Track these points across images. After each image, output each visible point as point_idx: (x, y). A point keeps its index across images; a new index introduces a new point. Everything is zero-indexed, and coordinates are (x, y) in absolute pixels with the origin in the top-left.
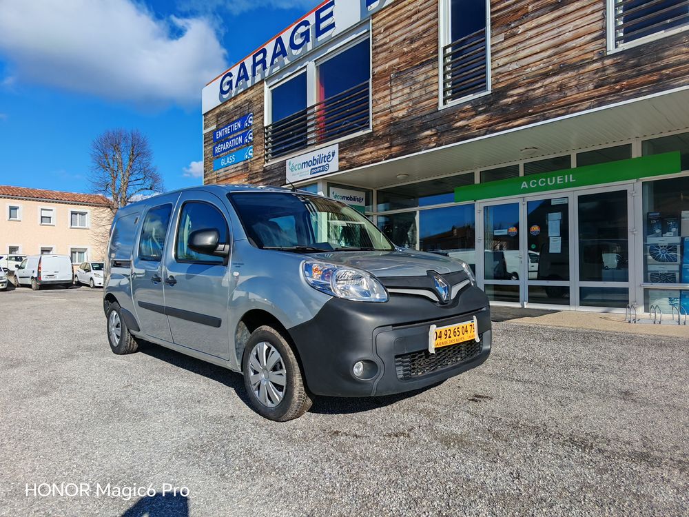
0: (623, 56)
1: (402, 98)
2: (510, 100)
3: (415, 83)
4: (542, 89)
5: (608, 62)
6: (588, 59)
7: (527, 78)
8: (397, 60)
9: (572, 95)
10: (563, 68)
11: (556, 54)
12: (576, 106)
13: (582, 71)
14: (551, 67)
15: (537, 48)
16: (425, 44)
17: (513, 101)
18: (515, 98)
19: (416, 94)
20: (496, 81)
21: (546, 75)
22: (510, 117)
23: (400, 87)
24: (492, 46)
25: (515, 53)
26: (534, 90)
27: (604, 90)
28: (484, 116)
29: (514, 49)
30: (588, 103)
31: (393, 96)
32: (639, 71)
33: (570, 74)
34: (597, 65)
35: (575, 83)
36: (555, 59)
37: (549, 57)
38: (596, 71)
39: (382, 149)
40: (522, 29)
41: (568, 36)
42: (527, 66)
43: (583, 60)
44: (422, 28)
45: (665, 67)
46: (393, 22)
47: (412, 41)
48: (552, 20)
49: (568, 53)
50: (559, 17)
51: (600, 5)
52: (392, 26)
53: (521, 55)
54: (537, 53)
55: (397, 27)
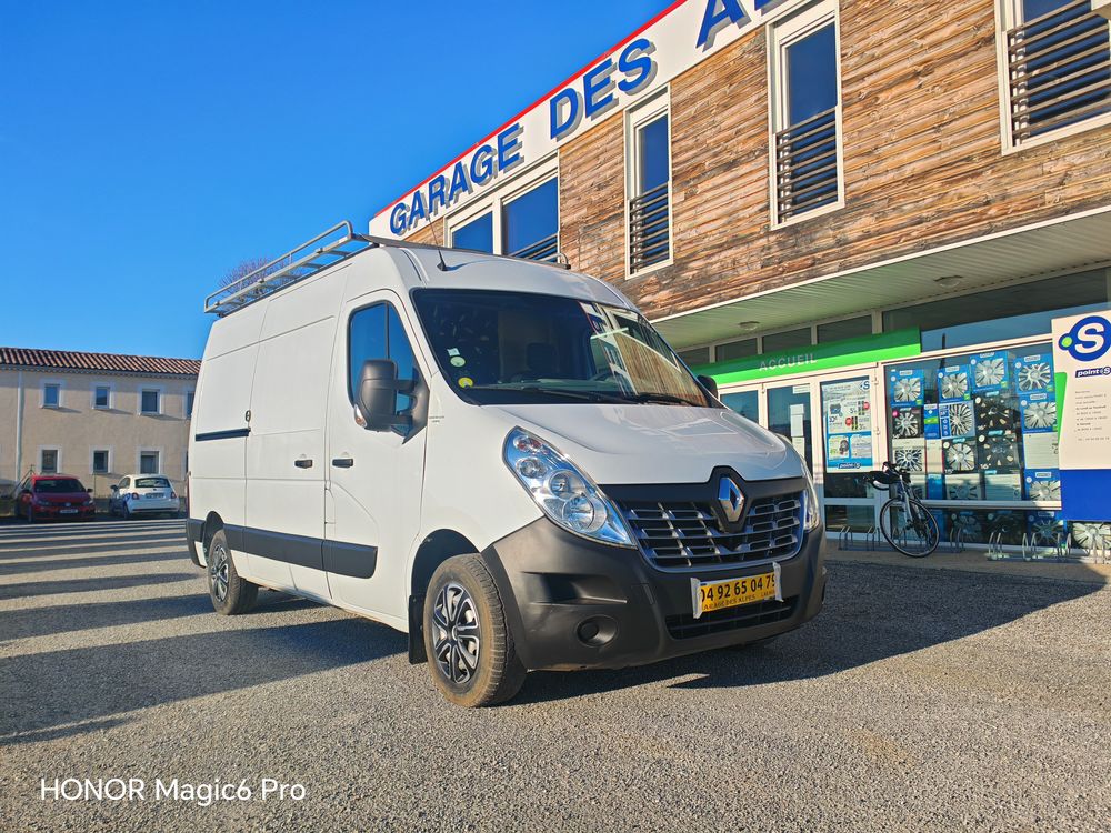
0: (783, 234)
1: (590, 261)
2: (691, 273)
3: (603, 242)
4: (718, 264)
5: (772, 238)
6: (756, 233)
7: (706, 249)
8: (584, 211)
9: (743, 273)
10: (736, 241)
11: (729, 223)
13: (751, 246)
14: (725, 240)
15: (713, 215)
16: (612, 194)
17: (693, 276)
18: (695, 272)
19: (604, 257)
20: (678, 249)
21: (722, 247)
22: (691, 295)
23: (589, 246)
24: (674, 206)
25: (695, 217)
26: (712, 264)
27: (769, 271)
28: (667, 291)
29: (693, 212)
30: (756, 285)
31: (582, 257)
32: (797, 252)
33: (742, 248)
34: (763, 242)
35: (745, 260)
36: (728, 230)
37: (724, 225)
38: (764, 248)
40: (699, 189)
41: (740, 203)
42: (705, 235)
43: (752, 234)
44: (609, 173)
45: (818, 250)
46: (581, 161)
47: (600, 188)
48: (726, 183)
49: (739, 224)
50: (732, 181)
51: (764, 172)
52: (579, 166)
53: (701, 220)
54: (713, 220)
55: (584, 168)
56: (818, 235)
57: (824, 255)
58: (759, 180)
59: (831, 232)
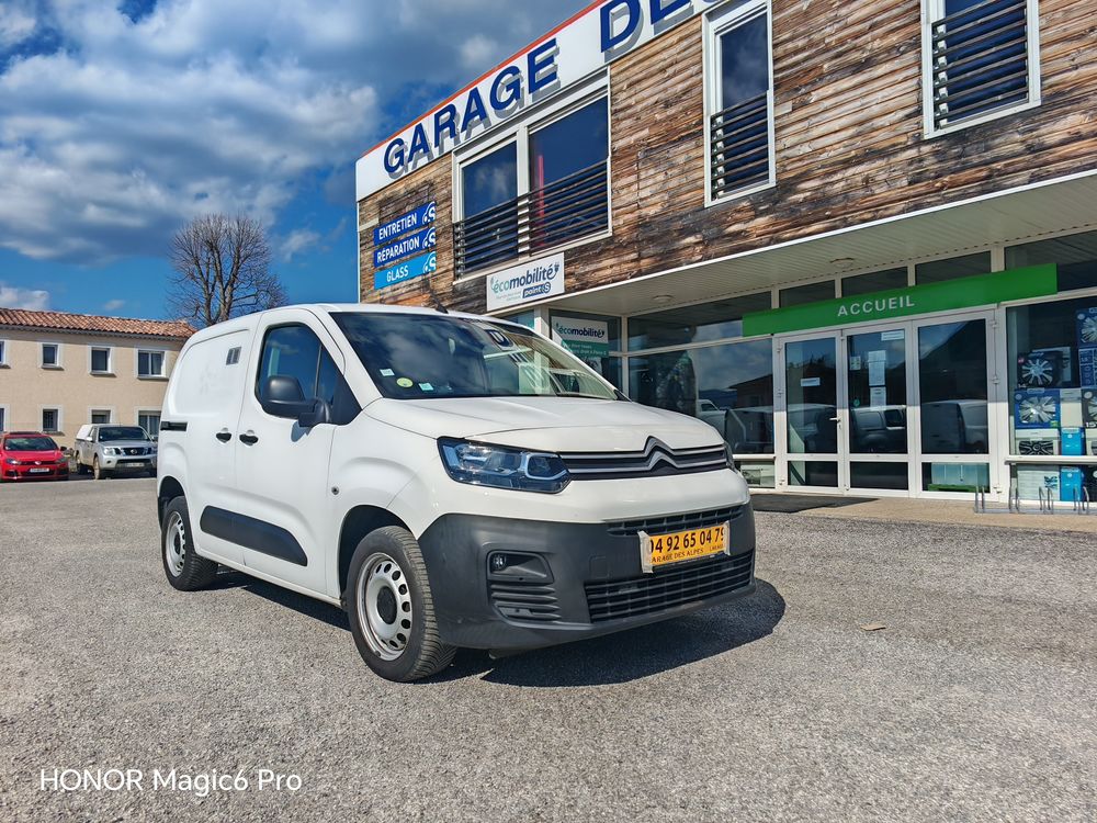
0: (943, 142)
1: (654, 188)
2: (801, 196)
3: (673, 167)
4: (842, 184)
5: (926, 149)
6: (901, 143)
7: (823, 167)
8: (646, 132)
9: (881, 192)
10: (870, 155)
11: (859, 134)
12: (886, 209)
13: (893, 160)
14: (853, 153)
15: (835, 125)
16: (685, 110)
17: (805, 198)
18: (808, 194)
19: (674, 183)
20: (782, 169)
21: (848, 163)
22: (803, 221)
23: (652, 172)
24: (776, 119)
25: (807, 130)
26: (832, 183)
27: (920, 188)
28: (767, 218)
29: (805, 124)
30: (901, 205)
31: (642, 185)
32: (963, 163)
33: (879, 163)
34: (912, 153)
35: (885, 176)
36: (859, 142)
37: (852, 137)
38: (911, 161)
39: (627, 262)
40: (814, 97)
41: (876, 109)
42: (823, 150)
43: (894, 145)
44: (680, 87)
45: (996, 160)
46: (640, 76)
47: (668, 104)
48: (855, 87)
49: (874, 134)
50: (863, 84)
51: (915, 70)
52: (639, 81)
53: (815, 132)
54: (836, 132)
55: (645, 84)
56: (997, 141)
57: (1006, 165)
58: (906, 79)
59: (1018, 137)
